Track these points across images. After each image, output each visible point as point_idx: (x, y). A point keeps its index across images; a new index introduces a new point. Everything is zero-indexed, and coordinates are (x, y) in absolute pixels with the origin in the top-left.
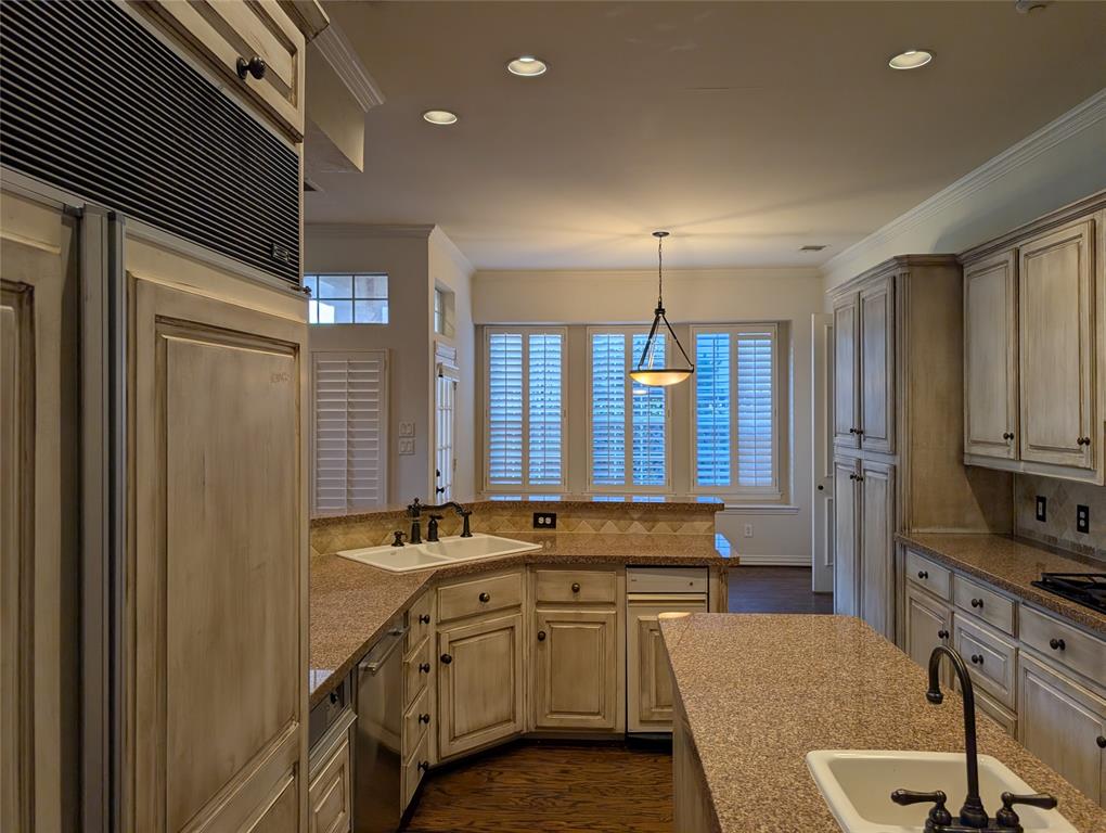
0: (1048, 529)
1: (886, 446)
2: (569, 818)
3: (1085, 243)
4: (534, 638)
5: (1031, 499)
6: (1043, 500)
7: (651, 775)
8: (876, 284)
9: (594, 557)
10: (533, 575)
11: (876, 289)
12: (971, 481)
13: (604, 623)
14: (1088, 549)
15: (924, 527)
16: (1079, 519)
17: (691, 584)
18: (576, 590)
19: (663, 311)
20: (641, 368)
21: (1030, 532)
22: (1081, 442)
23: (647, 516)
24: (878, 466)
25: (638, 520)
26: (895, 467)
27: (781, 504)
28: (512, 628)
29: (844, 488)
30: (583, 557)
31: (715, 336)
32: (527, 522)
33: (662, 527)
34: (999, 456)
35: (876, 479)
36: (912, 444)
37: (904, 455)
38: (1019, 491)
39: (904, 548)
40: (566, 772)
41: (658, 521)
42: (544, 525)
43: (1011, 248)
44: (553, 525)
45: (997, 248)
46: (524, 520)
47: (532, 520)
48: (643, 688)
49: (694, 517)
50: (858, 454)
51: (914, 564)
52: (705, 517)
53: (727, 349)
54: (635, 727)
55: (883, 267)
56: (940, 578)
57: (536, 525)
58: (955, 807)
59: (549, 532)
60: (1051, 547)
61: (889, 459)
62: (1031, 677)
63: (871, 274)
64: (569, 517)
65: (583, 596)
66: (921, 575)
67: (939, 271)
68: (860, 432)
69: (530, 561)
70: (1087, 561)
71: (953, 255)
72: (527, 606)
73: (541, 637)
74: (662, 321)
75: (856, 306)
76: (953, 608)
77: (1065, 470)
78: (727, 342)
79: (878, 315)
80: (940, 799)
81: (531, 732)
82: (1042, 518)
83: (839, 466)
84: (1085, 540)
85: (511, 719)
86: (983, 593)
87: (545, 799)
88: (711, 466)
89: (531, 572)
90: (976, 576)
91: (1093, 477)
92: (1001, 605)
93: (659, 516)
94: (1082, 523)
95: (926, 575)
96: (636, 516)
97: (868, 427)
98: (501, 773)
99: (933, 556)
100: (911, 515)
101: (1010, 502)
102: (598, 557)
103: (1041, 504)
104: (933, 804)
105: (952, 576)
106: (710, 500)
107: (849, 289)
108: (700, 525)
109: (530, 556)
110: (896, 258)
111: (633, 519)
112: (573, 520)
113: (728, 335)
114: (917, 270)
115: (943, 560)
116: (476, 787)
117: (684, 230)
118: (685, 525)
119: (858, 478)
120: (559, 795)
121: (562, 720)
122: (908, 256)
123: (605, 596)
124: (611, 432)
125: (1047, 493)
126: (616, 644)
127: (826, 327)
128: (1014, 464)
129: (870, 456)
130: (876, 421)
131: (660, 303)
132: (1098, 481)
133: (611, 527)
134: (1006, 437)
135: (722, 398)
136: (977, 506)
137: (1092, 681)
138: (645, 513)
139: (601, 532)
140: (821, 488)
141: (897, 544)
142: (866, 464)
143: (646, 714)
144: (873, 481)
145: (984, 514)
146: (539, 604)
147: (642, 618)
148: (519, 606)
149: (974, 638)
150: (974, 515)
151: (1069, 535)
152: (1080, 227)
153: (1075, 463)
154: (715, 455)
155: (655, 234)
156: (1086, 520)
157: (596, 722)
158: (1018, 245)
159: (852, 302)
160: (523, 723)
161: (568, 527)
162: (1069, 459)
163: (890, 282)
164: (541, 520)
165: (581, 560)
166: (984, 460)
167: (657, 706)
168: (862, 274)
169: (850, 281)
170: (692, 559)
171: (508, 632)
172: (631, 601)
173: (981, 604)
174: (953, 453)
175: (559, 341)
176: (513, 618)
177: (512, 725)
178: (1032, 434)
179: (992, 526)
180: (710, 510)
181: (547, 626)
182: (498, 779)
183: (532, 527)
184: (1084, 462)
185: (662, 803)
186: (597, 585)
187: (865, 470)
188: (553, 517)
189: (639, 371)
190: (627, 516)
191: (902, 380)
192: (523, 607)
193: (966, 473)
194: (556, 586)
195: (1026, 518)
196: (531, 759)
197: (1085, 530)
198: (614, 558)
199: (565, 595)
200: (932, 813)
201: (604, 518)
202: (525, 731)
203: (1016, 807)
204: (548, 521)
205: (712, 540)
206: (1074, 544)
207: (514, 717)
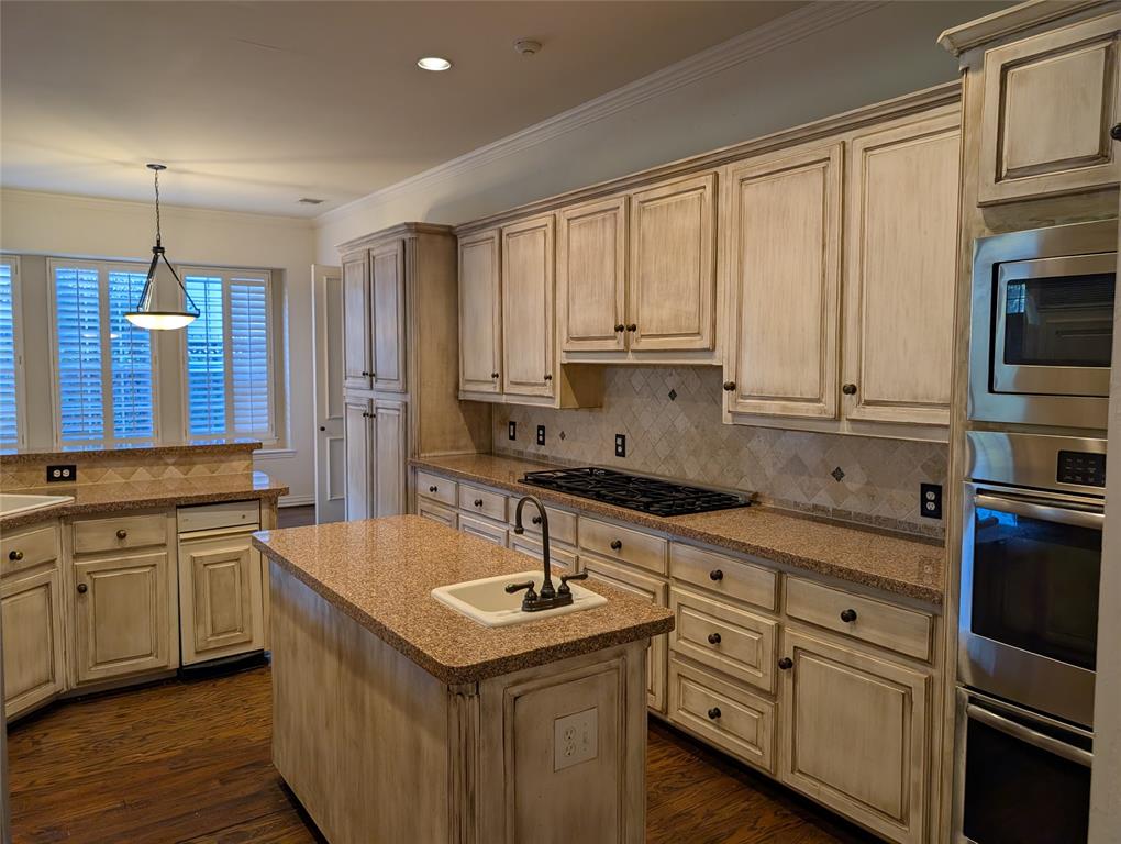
0: (517, 445)
1: (398, 386)
2: (145, 748)
3: (549, 230)
4: (71, 591)
5: (505, 424)
6: (513, 424)
7: (215, 696)
8: (386, 244)
9: (141, 502)
10: (69, 527)
11: (387, 249)
12: (464, 412)
13: (154, 565)
14: (545, 457)
15: (430, 451)
16: (539, 435)
17: (244, 517)
18: (121, 536)
19: (162, 250)
20: (141, 309)
21: (504, 449)
22: (546, 378)
23: (183, 460)
24: (389, 403)
25: (173, 464)
26: (406, 404)
27: (278, 448)
28: (47, 585)
29: (355, 427)
30: (129, 503)
31: (205, 279)
32: (38, 477)
33: (200, 469)
34: (486, 391)
35: (388, 415)
36: (420, 384)
37: (414, 392)
38: (496, 418)
39: (414, 469)
40: (123, 716)
41: (195, 464)
42: (62, 478)
43: (497, 227)
44: (73, 477)
45: (485, 226)
46: (35, 474)
47: (45, 474)
48: (197, 620)
49: (232, 457)
50: (371, 394)
51: (424, 482)
52: (242, 457)
53: (219, 294)
54: (190, 659)
55: (394, 230)
56: (447, 489)
57: (51, 478)
58: (538, 590)
59: (69, 485)
60: (520, 458)
61: (400, 397)
62: (518, 549)
63: (381, 234)
64: (92, 467)
65: (129, 542)
66: (432, 490)
67: (439, 239)
68: (372, 375)
69: (65, 513)
70: (544, 465)
71: (450, 227)
72: (64, 561)
73: (82, 590)
74: (161, 259)
75: (366, 261)
76: (456, 511)
77: (534, 399)
78: (219, 286)
79: (388, 273)
80: (530, 586)
81: (72, 690)
82: (513, 438)
83: (349, 406)
84: (543, 450)
85: (51, 678)
86: (482, 495)
87: (109, 742)
88: (206, 415)
89: (66, 524)
90: (478, 482)
91: (553, 403)
92: (496, 501)
93: (195, 459)
94: (541, 438)
95: (436, 489)
96: (170, 461)
97: (381, 370)
98: (46, 735)
99: (441, 472)
100: (420, 443)
101: (490, 429)
102: (146, 501)
103: (512, 427)
104: (527, 590)
105: (458, 485)
106: (249, 440)
107: (358, 245)
108: (239, 465)
109: (64, 508)
110: (406, 224)
111: (167, 464)
112: (98, 471)
113: (219, 280)
114: (422, 237)
115: (451, 475)
116: (19, 753)
117: (185, 166)
118: (223, 466)
119: (370, 416)
120: (124, 735)
121: (107, 670)
122: (416, 224)
123: (155, 538)
124: (84, 381)
125: (516, 418)
126: (167, 583)
127: (325, 278)
128: (498, 397)
129: (382, 395)
130: (388, 364)
131: (159, 241)
132: (557, 405)
133: (142, 474)
134: (494, 376)
135: (215, 344)
136: (467, 432)
137: (559, 541)
138: (181, 457)
139: (132, 479)
140: (323, 429)
141: (409, 467)
142: (379, 403)
143: (201, 645)
144: (385, 417)
145: (473, 439)
146: (77, 556)
147: (195, 555)
148: (53, 561)
149: (476, 530)
150: (465, 439)
151: (532, 448)
152: (544, 219)
153: (541, 393)
154: (209, 403)
155: (149, 166)
156: (543, 435)
157: (150, 663)
158: (501, 226)
159: (361, 257)
160: (64, 681)
161: (90, 478)
162: (537, 391)
163: (401, 243)
164: (57, 474)
165: (127, 506)
166: (476, 395)
167: (213, 635)
168: (373, 234)
169: (360, 239)
170: (245, 493)
171: (42, 590)
172: (182, 540)
173: (481, 503)
174: (451, 390)
175: (9, 275)
176: (49, 575)
177: (51, 685)
178: (512, 373)
179: (477, 448)
180: (247, 449)
181: (88, 578)
182: (44, 740)
183: (45, 482)
184: (548, 393)
185: (233, 714)
186: (144, 529)
187: (377, 408)
188: (73, 469)
189: (138, 313)
190: (161, 462)
191: (411, 328)
192: (58, 563)
193: (460, 406)
194: (97, 535)
195: (501, 439)
196: (76, 715)
197: (542, 443)
198: (165, 500)
199: (110, 542)
200: (527, 596)
201: (135, 465)
202: (65, 690)
203: (568, 583)
204: (66, 473)
205: (249, 477)
206: (535, 454)
207: (53, 677)
